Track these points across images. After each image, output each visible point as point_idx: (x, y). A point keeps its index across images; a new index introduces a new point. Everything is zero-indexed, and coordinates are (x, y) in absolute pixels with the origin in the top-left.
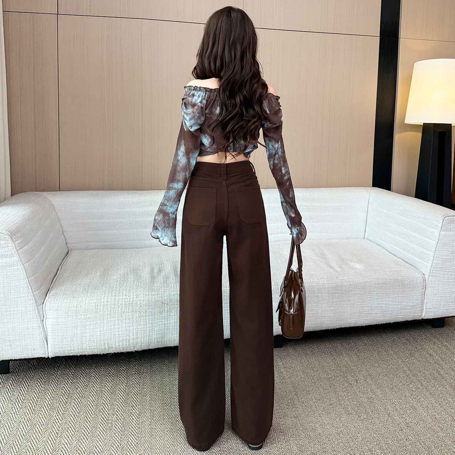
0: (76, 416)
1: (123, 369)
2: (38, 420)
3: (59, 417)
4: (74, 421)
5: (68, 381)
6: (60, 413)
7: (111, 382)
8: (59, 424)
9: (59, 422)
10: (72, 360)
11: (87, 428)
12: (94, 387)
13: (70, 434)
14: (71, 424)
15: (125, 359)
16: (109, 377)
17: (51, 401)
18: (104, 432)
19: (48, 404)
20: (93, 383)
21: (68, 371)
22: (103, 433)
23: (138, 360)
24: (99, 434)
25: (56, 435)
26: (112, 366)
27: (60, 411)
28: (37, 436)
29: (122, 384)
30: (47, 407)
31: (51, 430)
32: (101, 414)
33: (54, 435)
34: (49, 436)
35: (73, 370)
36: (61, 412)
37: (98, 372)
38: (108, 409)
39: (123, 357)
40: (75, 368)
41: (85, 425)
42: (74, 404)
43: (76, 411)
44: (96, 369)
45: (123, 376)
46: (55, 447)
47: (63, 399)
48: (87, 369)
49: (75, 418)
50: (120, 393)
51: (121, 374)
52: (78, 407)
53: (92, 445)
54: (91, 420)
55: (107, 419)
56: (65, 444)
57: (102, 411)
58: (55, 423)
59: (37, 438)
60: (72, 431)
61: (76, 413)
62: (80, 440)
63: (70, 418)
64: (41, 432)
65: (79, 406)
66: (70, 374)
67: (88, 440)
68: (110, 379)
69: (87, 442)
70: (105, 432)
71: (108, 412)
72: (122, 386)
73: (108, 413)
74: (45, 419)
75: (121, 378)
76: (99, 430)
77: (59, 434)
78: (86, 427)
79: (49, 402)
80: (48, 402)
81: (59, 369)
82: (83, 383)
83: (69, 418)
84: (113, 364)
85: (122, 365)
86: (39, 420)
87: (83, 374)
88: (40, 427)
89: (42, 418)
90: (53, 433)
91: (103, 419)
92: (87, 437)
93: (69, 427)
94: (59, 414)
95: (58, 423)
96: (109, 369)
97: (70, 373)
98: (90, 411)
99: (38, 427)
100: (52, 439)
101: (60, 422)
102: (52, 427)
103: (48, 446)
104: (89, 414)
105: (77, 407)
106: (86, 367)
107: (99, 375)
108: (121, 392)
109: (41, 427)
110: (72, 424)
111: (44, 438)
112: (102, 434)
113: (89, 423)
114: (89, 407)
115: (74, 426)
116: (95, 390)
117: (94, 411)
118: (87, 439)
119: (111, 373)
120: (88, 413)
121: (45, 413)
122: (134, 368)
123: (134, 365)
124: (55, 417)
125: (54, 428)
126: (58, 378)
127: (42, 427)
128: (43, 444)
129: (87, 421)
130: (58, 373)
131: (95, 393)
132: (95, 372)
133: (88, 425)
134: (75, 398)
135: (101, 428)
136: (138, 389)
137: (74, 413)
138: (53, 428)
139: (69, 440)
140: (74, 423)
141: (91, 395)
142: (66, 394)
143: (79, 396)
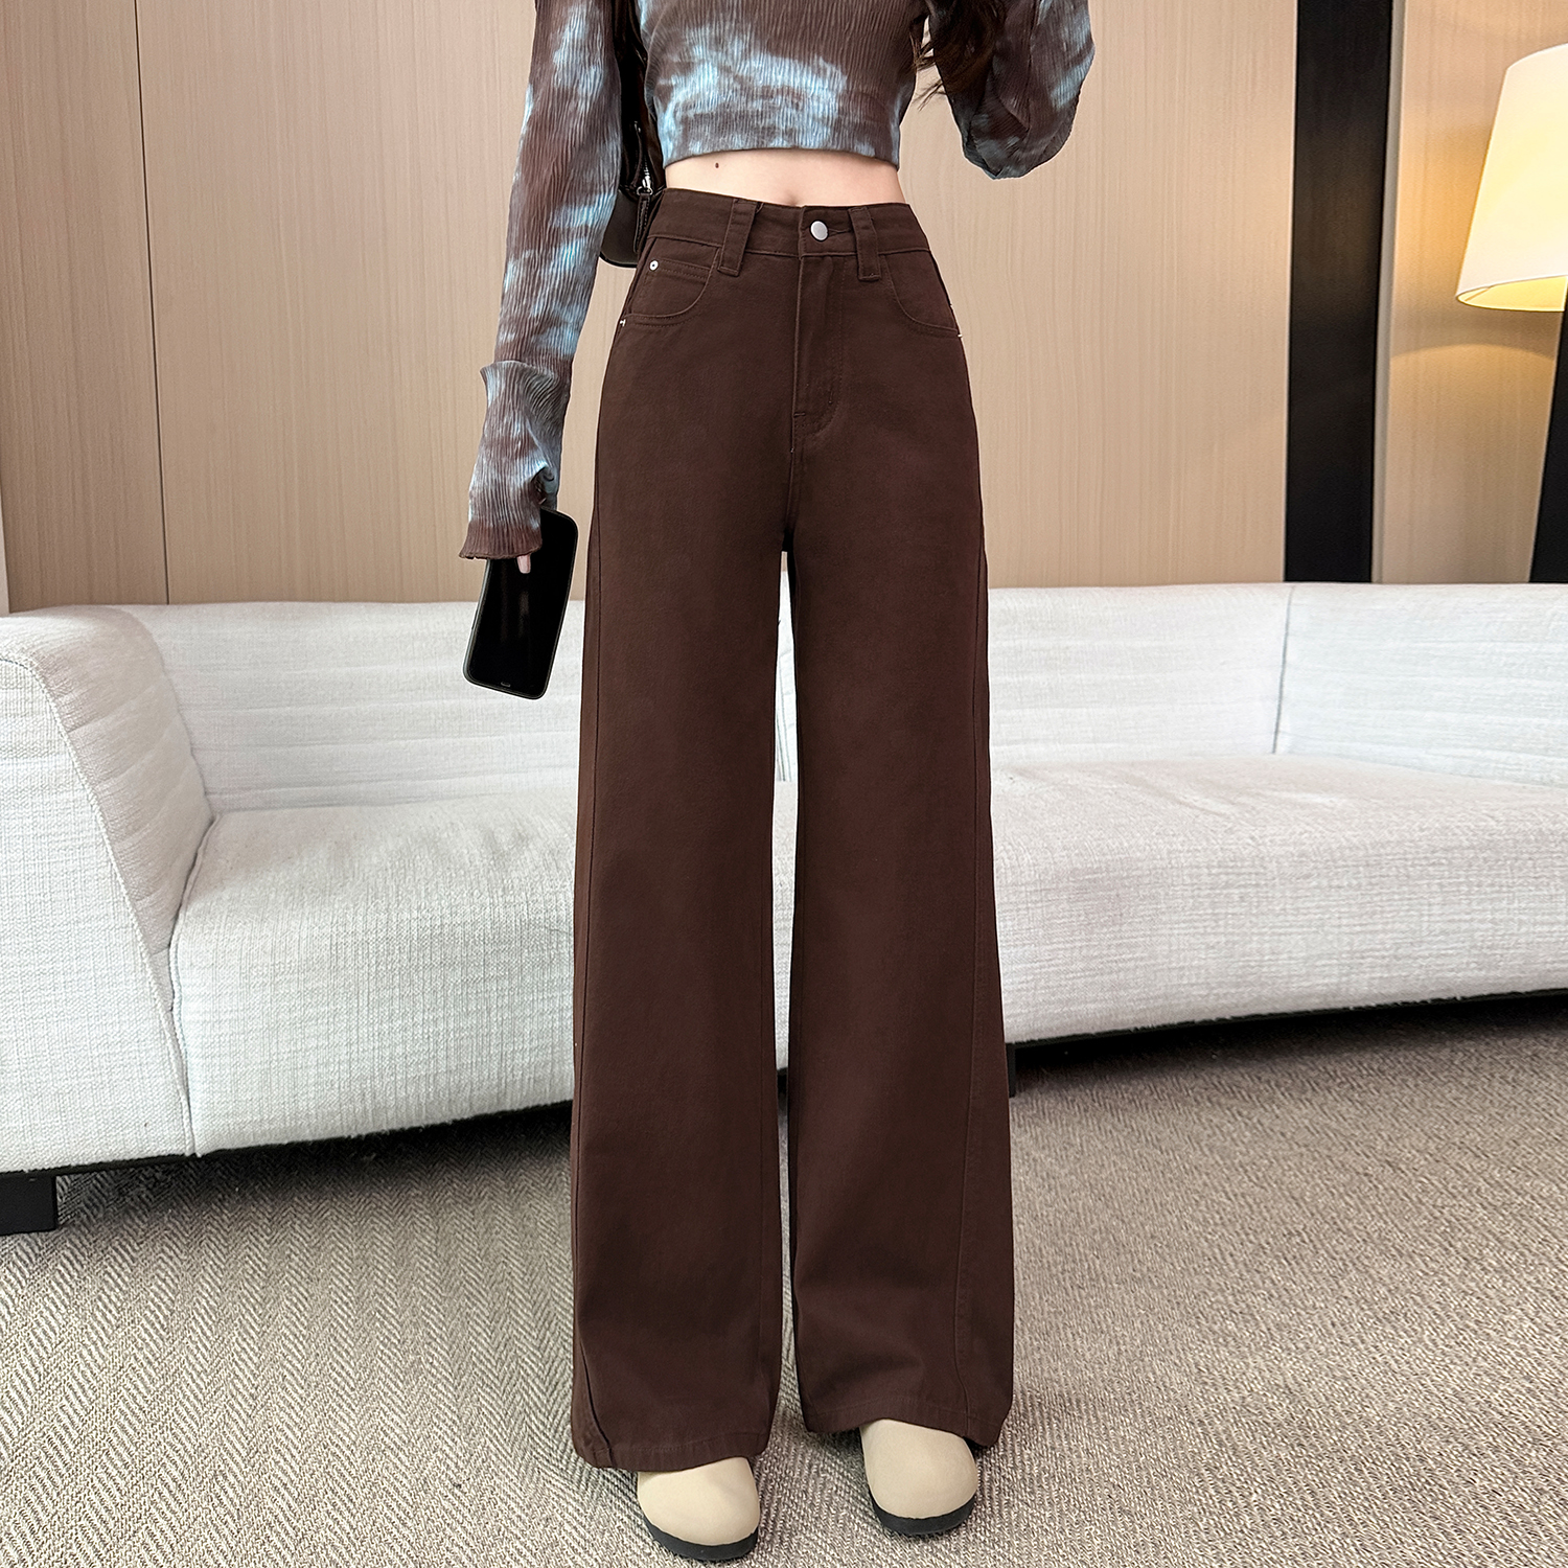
3: (248, 1344)
4: (297, 1354)
5: (257, 1239)
6: (251, 1331)
7: (388, 1230)
8: (253, 1367)
9: (250, 1359)
11: (344, 1374)
12: (341, 1249)
13: (295, 1395)
21: (254, 1210)
27: (248, 1327)
35: (266, 1205)
37: (345, 1208)
40: (272, 1199)
43: (297, 1323)
44: (335, 1200)
51: (414, 1208)
53: (369, 1424)
58: (240, 1363)
60: (297, 1387)
61: (301, 1327)
62: (330, 1413)
63: (284, 1345)
64: (200, 1397)
65: (304, 1306)
66: (259, 1218)
68: (384, 1224)
69: (353, 1415)
78: (338, 1369)
83: (280, 1344)
96: (375, 1197)
97: (261, 1216)
107: (349, 1214)
112: (395, 1389)
115: (300, 1368)
117: (353, 1317)
121: (205, 1335)
126: (225, 1230)
130: (224, 1217)
132: (334, 1209)
134: (287, 1284)
142: (259, 1275)
143: (298, 1278)
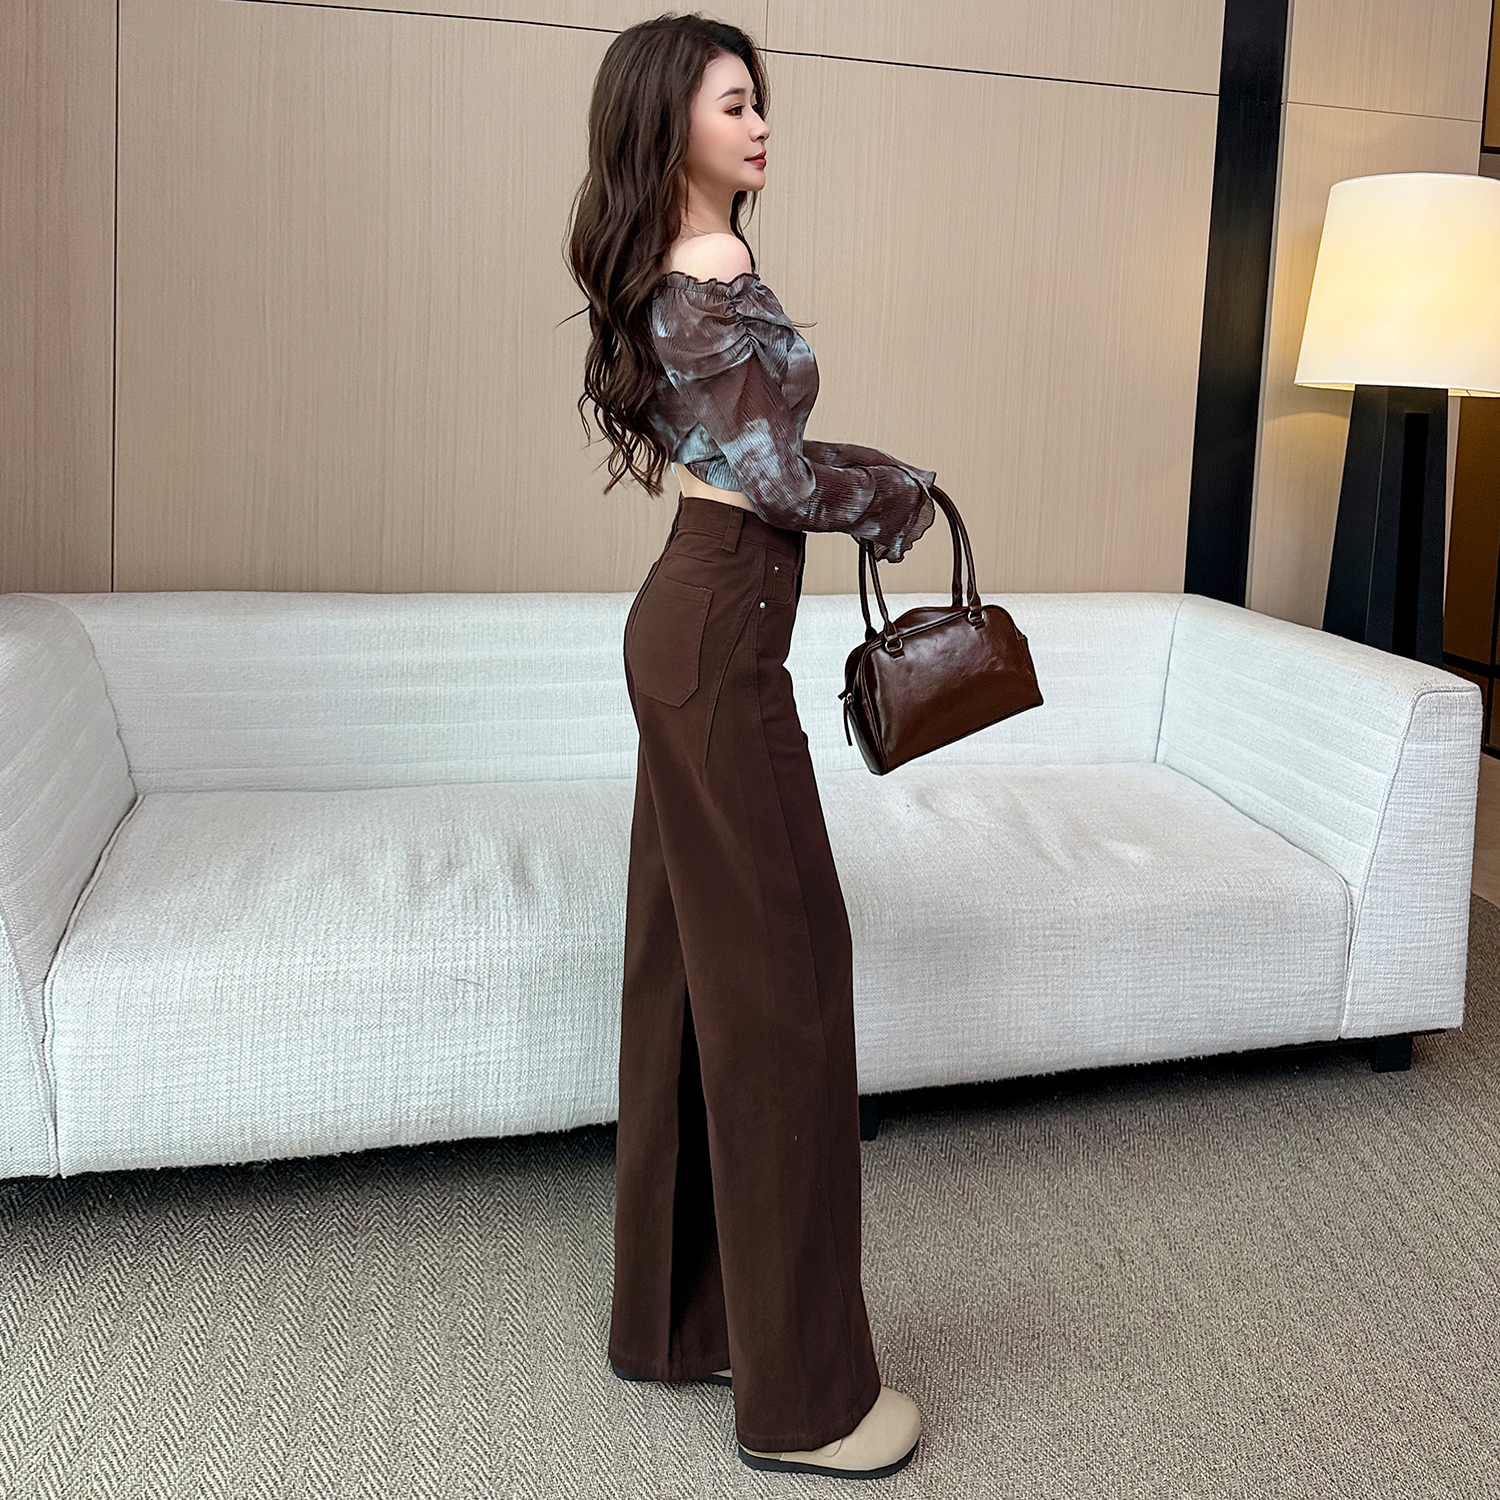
0: (141, 1381)
1: (301, 1218)
2: (16, 1393)
3: (86, 1384)
4: (133, 1397)
5: (119, 1261)
6: (92, 1370)
7: (260, 1261)
8: (85, 1408)
9: (85, 1399)
10: (136, 1184)
11: (177, 1421)
12: (205, 1280)
13: (121, 1441)
14: (125, 1405)
15: (310, 1180)
16: (256, 1244)
17: (63, 1330)
18: (231, 1433)
19: (52, 1340)
20: (203, 1264)
21: (123, 1224)
22: (229, 1440)
23: (350, 1186)
24: (216, 1442)
25: (75, 1445)
26: (266, 1207)
27: (89, 1364)
28: (13, 1448)
29: (296, 1269)
30: (48, 1351)
31: (59, 1427)
32: (224, 1371)
33: (66, 1445)
34: (51, 1450)
35: (137, 1219)
36: (93, 1366)
37: (221, 1229)
38: (246, 1357)
39: (303, 1176)
40: (145, 1212)
41: (170, 1411)
42: (136, 1341)
43: (141, 1365)
44: (212, 1218)
45: (301, 1242)
46: (69, 1489)
47: (102, 1323)
48: (185, 1217)
49: (137, 1388)
50: (288, 1301)
51: (294, 1235)
52: (149, 1349)
53: (189, 1480)
54: (190, 1393)
55: (242, 1390)
56: (103, 1477)
57: (228, 1364)
58: (73, 1402)
59: (12, 1457)
60: (126, 1433)
61: (144, 1369)
62: (153, 1463)
63: (123, 1388)
64: (25, 1435)
65: (152, 1346)
66: (127, 1235)
67: (177, 1462)
68: (258, 1253)
69: (175, 1470)
70: (234, 1434)
71: (246, 1365)
72: (295, 1277)
73: (246, 1371)
74: (40, 1390)
75: (294, 1249)
76: (216, 1426)
77: (84, 1442)
78: (173, 1416)
79: (57, 1335)
80: (53, 1334)
81: (93, 1217)
82: (170, 1265)
83: (119, 1386)
84: (268, 1198)
85: (299, 1201)
86: (20, 1394)
87: (169, 1234)
88: (22, 1418)
89: (30, 1387)
90: (64, 1439)
91: (228, 1390)
92: (175, 1452)
93: (118, 1416)
94: (89, 1372)
95: (83, 1403)
96: (255, 1218)
97: (129, 1232)
98: (189, 1363)
99: (18, 1418)
100: (60, 1459)
101: (89, 1400)
102: (62, 1415)
103: (48, 1485)
104: (183, 1374)
105: (146, 1350)
106: (182, 1212)
107: (223, 1237)
108: (293, 1297)
109: (27, 1419)
110: (130, 1405)
111: (36, 1457)
112: (225, 1442)
113: (182, 1401)
114: (185, 1350)
115: (133, 1412)
116: (208, 1292)
117: (200, 1362)
118: (174, 1458)
119: (262, 1232)
120: (180, 1369)
121: (43, 1370)
122: (338, 1213)
123: (337, 1203)
124: (73, 1383)
125: (68, 1420)
126: (87, 1248)
127: (30, 1417)
128: (29, 1479)
129: (178, 1395)
130: (90, 1231)
131: (206, 1302)
132: (209, 1229)
133: (179, 1411)
134: (140, 1318)
135: (222, 1421)
136: (346, 1287)
137: (136, 1370)
138: (65, 1421)
139: (115, 1463)
140: (136, 1401)
141: (195, 1309)
142: (113, 1305)
143: (153, 1311)
